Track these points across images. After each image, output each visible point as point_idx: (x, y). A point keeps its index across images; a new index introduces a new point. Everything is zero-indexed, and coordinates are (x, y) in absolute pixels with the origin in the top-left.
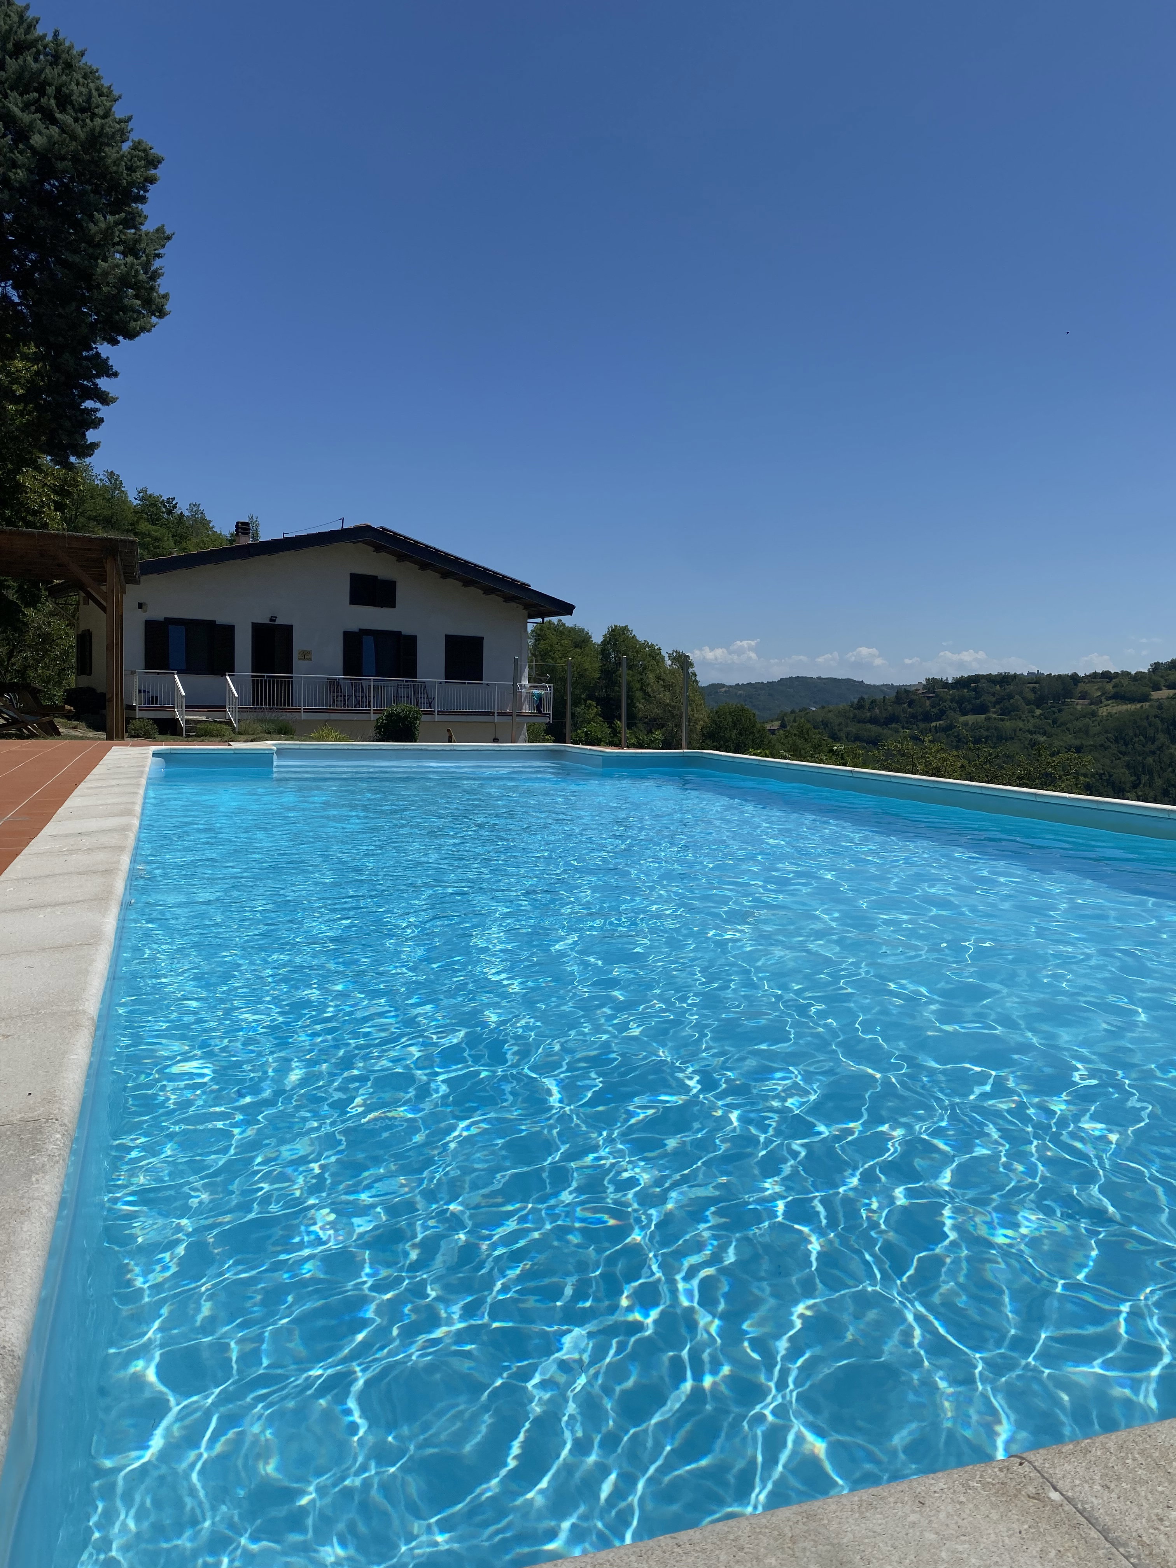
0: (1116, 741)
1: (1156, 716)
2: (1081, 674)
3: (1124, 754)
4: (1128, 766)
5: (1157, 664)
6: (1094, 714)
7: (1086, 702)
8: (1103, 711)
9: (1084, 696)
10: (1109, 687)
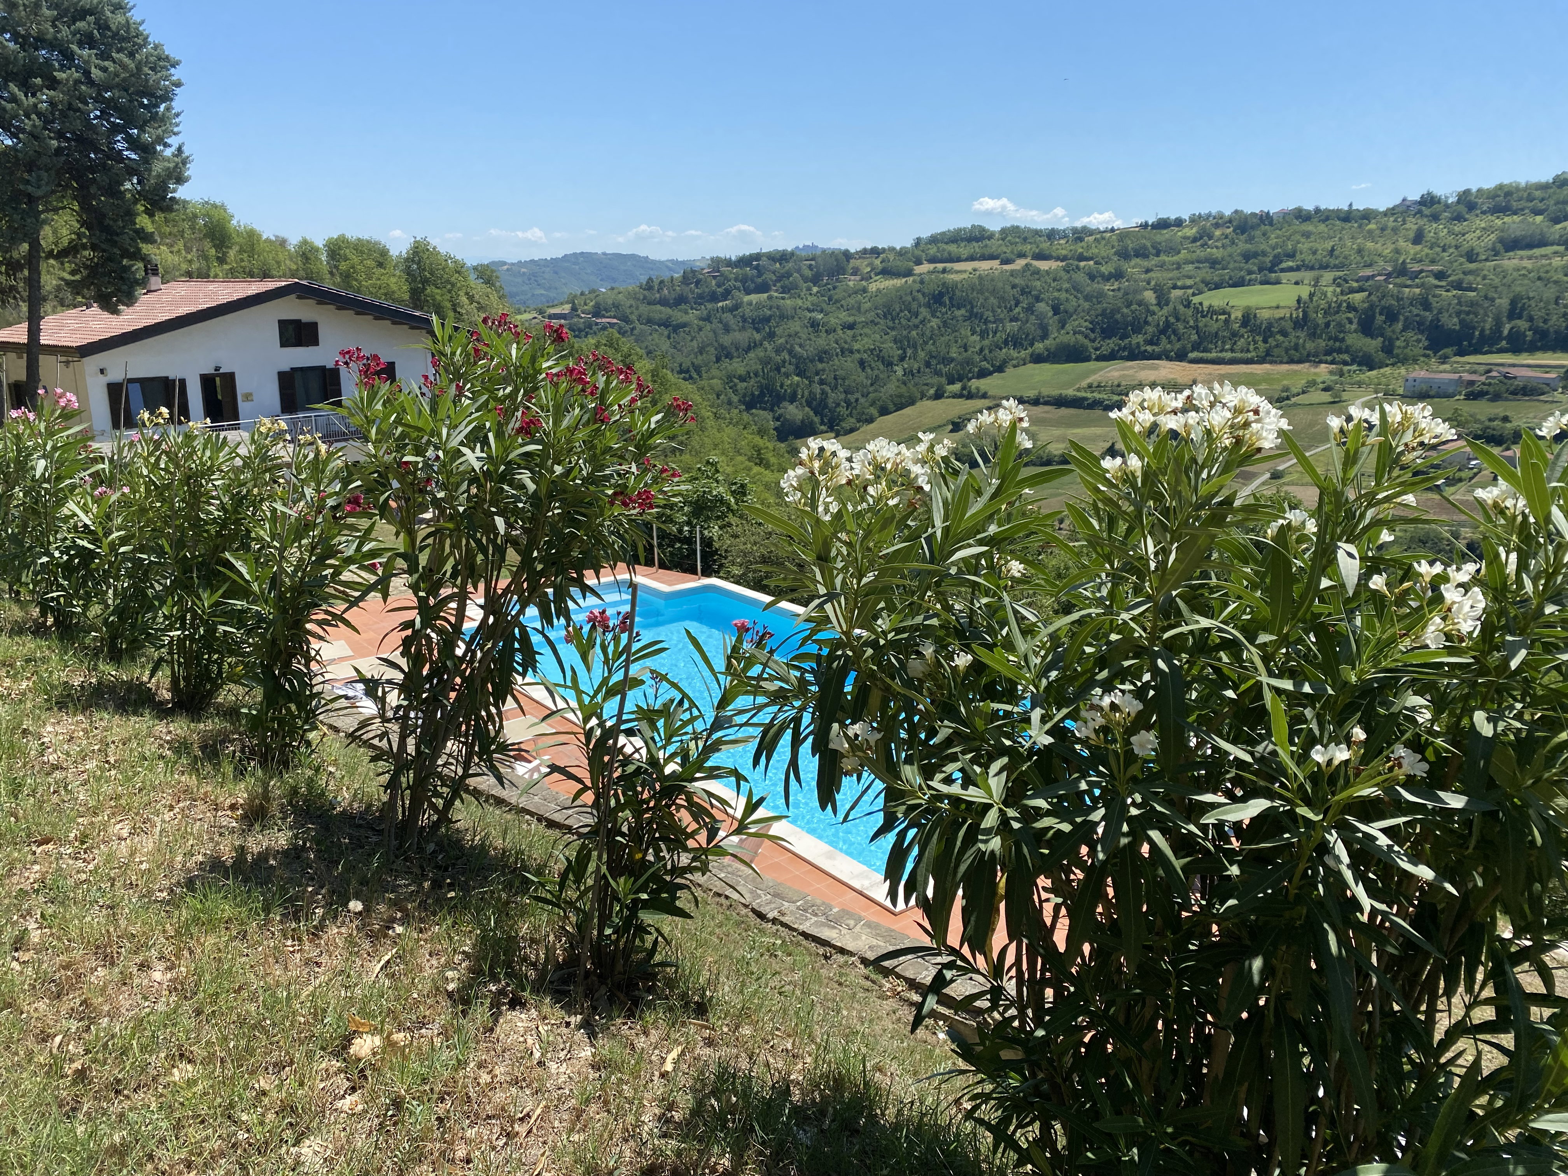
0: (885, 317)
1: (918, 291)
2: (852, 251)
3: (893, 329)
4: (895, 341)
5: (919, 239)
6: (865, 290)
7: (858, 278)
8: (873, 287)
9: (855, 272)
10: (877, 262)
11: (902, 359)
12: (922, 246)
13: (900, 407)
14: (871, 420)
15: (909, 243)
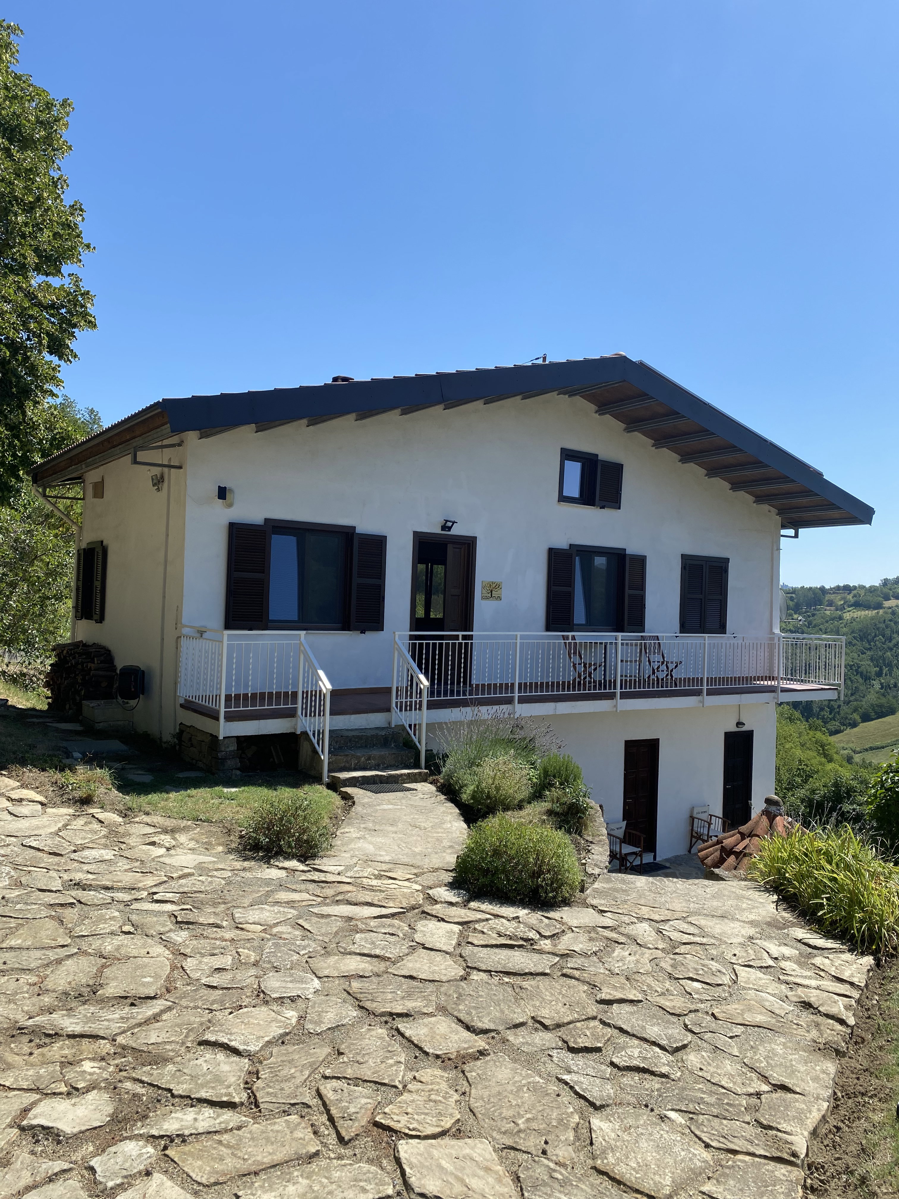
0: (861, 639)
1: (890, 621)
2: (827, 587)
3: (870, 649)
4: (872, 660)
5: (886, 580)
6: (840, 618)
7: (832, 608)
8: (847, 616)
9: (831, 603)
10: (850, 597)
11: (879, 674)
12: (889, 586)
13: (881, 715)
14: (854, 725)
15: (877, 583)
